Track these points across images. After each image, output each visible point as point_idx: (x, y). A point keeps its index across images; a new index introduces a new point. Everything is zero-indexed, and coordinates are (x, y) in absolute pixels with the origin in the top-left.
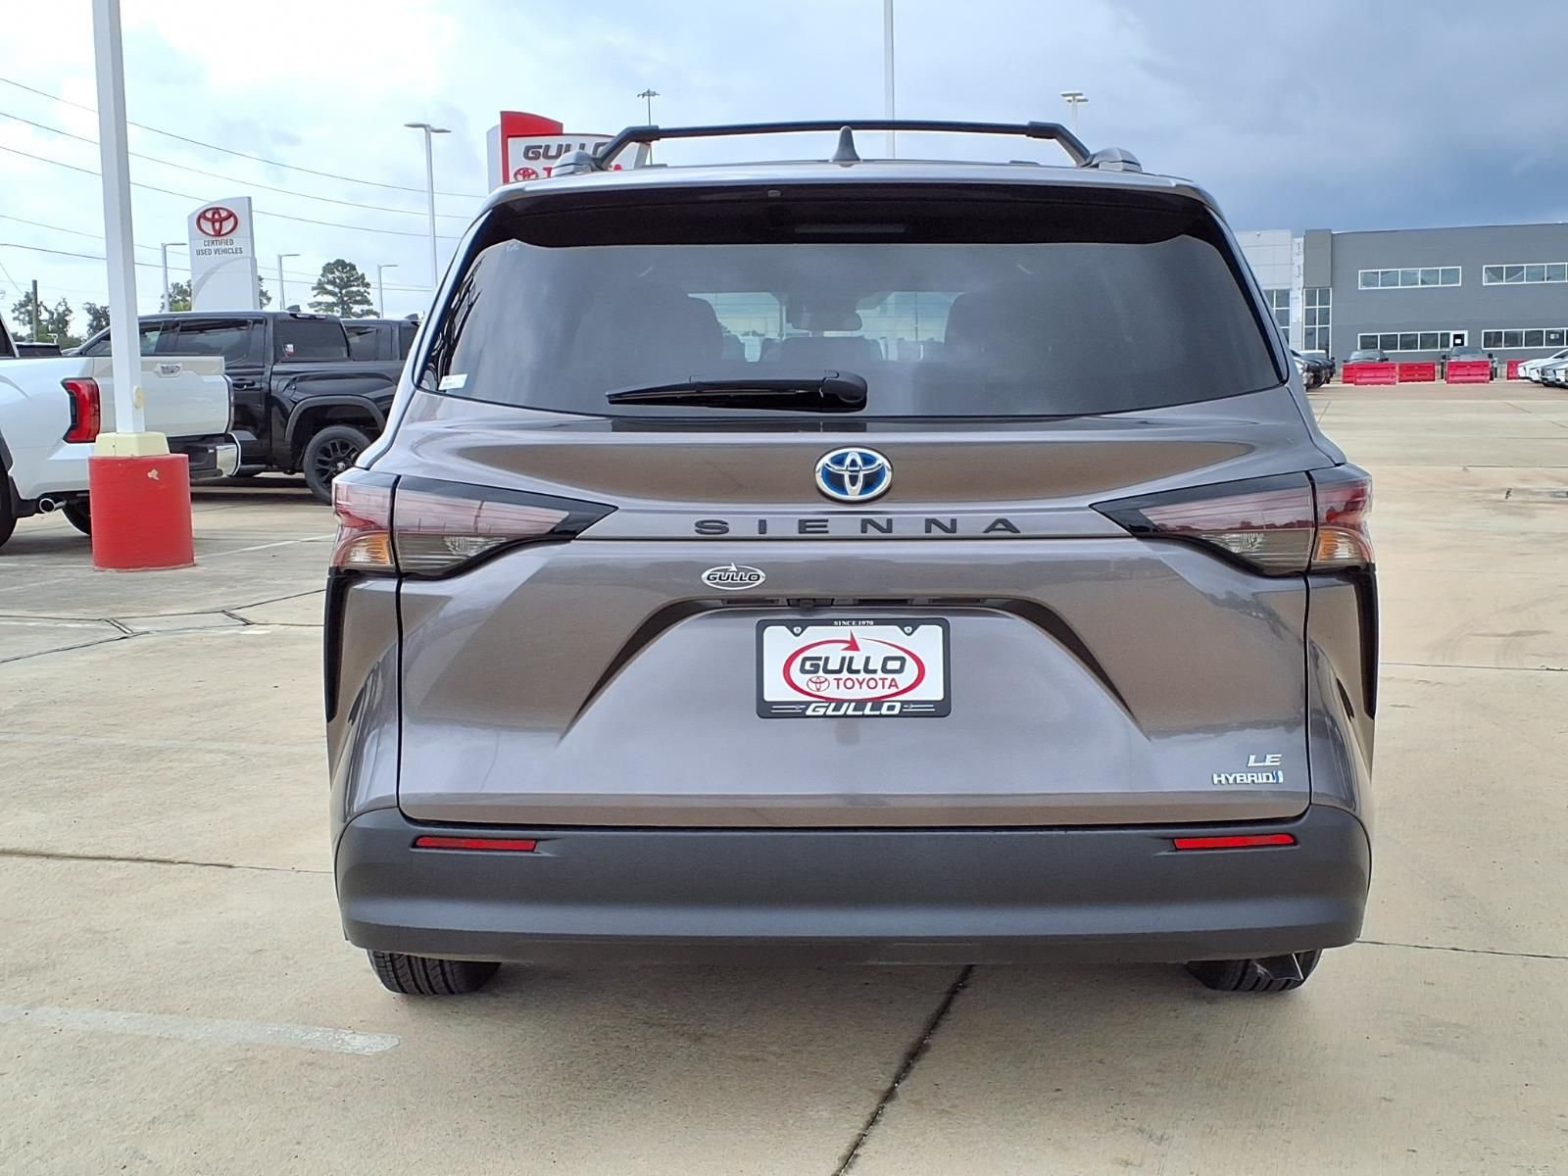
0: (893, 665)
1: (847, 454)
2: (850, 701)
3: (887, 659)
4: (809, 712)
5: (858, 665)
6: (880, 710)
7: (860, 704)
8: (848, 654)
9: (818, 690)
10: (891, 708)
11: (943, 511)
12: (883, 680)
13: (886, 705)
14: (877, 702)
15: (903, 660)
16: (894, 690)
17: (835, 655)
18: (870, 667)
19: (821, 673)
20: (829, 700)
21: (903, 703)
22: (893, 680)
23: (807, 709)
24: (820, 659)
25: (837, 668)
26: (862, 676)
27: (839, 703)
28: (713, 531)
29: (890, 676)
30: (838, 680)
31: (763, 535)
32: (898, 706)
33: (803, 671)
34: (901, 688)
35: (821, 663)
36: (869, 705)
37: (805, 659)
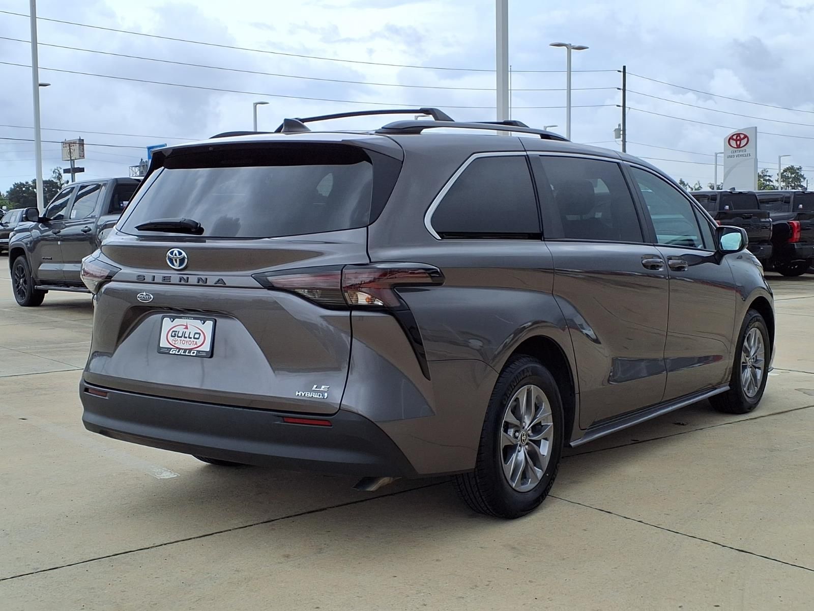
0: (197, 336)
1: (174, 251)
2: (182, 349)
3: (196, 333)
4: (171, 352)
5: (187, 335)
6: (190, 353)
7: (185, 350)
8: (185, 330)
9: (175, 344)
10: (193, 353)
11: (203, 274)
12: (193, 341)
13: (192, 351)
14: (190, 350)
15: (200, 334)
16: (196, 346)
17: (181, 330)
18: (190, 336)
19: (176, 337)
20: (177, 348)
21: (197, 351)
22: (196, 342)
23: (170, 351)
24: (176, 332)
25: (181, 335)
26: (188, 339)
27: (180, 349)
28: (141, 280)
29: (195, 340)
30: (181, 340)
31: (153, 282)
32: (196, 352)
33: (172, 336)
34: (198, 345)
35: (177, 333)
36: (188, 351)
37: (173, 331)
